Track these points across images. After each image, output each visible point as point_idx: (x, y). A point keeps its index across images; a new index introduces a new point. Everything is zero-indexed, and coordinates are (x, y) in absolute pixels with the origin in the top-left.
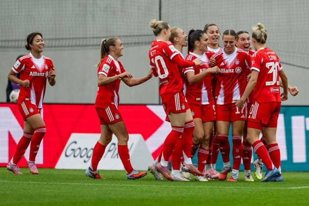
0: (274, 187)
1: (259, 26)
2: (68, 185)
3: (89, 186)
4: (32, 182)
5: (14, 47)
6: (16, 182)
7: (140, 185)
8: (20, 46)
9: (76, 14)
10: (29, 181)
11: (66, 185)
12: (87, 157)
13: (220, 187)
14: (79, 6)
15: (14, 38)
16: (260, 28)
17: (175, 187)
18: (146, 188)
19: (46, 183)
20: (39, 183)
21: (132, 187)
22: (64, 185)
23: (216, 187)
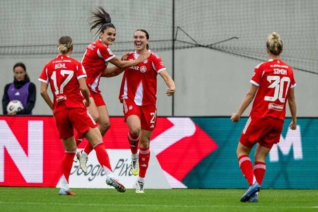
0: (296, 206)
1: (274, 36)
2: (70, 206)
3: (93, 206)
4: (30, 203)
5: (11, 54)
6: (13, 203)
7: (150, 205)
8: (14, 53)
9: (81, 18)
10: (26, 202)
11: (68, 206)
12: (92, 175)
13: (238, 206)
14: (84, 9)
15: (10, 44)
16: (275, 37)
17: (189, 206)
18: (157, 208)
19: (45, 204)
20: (38, 203)
21: (141, 207)
22: (66, 206)
23: (233, 206)
